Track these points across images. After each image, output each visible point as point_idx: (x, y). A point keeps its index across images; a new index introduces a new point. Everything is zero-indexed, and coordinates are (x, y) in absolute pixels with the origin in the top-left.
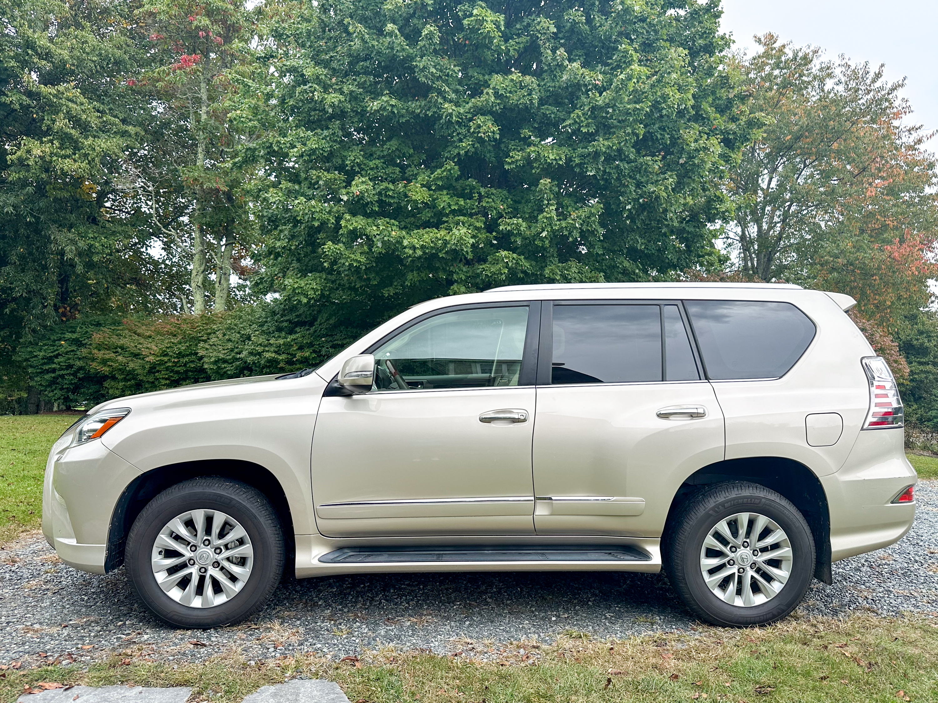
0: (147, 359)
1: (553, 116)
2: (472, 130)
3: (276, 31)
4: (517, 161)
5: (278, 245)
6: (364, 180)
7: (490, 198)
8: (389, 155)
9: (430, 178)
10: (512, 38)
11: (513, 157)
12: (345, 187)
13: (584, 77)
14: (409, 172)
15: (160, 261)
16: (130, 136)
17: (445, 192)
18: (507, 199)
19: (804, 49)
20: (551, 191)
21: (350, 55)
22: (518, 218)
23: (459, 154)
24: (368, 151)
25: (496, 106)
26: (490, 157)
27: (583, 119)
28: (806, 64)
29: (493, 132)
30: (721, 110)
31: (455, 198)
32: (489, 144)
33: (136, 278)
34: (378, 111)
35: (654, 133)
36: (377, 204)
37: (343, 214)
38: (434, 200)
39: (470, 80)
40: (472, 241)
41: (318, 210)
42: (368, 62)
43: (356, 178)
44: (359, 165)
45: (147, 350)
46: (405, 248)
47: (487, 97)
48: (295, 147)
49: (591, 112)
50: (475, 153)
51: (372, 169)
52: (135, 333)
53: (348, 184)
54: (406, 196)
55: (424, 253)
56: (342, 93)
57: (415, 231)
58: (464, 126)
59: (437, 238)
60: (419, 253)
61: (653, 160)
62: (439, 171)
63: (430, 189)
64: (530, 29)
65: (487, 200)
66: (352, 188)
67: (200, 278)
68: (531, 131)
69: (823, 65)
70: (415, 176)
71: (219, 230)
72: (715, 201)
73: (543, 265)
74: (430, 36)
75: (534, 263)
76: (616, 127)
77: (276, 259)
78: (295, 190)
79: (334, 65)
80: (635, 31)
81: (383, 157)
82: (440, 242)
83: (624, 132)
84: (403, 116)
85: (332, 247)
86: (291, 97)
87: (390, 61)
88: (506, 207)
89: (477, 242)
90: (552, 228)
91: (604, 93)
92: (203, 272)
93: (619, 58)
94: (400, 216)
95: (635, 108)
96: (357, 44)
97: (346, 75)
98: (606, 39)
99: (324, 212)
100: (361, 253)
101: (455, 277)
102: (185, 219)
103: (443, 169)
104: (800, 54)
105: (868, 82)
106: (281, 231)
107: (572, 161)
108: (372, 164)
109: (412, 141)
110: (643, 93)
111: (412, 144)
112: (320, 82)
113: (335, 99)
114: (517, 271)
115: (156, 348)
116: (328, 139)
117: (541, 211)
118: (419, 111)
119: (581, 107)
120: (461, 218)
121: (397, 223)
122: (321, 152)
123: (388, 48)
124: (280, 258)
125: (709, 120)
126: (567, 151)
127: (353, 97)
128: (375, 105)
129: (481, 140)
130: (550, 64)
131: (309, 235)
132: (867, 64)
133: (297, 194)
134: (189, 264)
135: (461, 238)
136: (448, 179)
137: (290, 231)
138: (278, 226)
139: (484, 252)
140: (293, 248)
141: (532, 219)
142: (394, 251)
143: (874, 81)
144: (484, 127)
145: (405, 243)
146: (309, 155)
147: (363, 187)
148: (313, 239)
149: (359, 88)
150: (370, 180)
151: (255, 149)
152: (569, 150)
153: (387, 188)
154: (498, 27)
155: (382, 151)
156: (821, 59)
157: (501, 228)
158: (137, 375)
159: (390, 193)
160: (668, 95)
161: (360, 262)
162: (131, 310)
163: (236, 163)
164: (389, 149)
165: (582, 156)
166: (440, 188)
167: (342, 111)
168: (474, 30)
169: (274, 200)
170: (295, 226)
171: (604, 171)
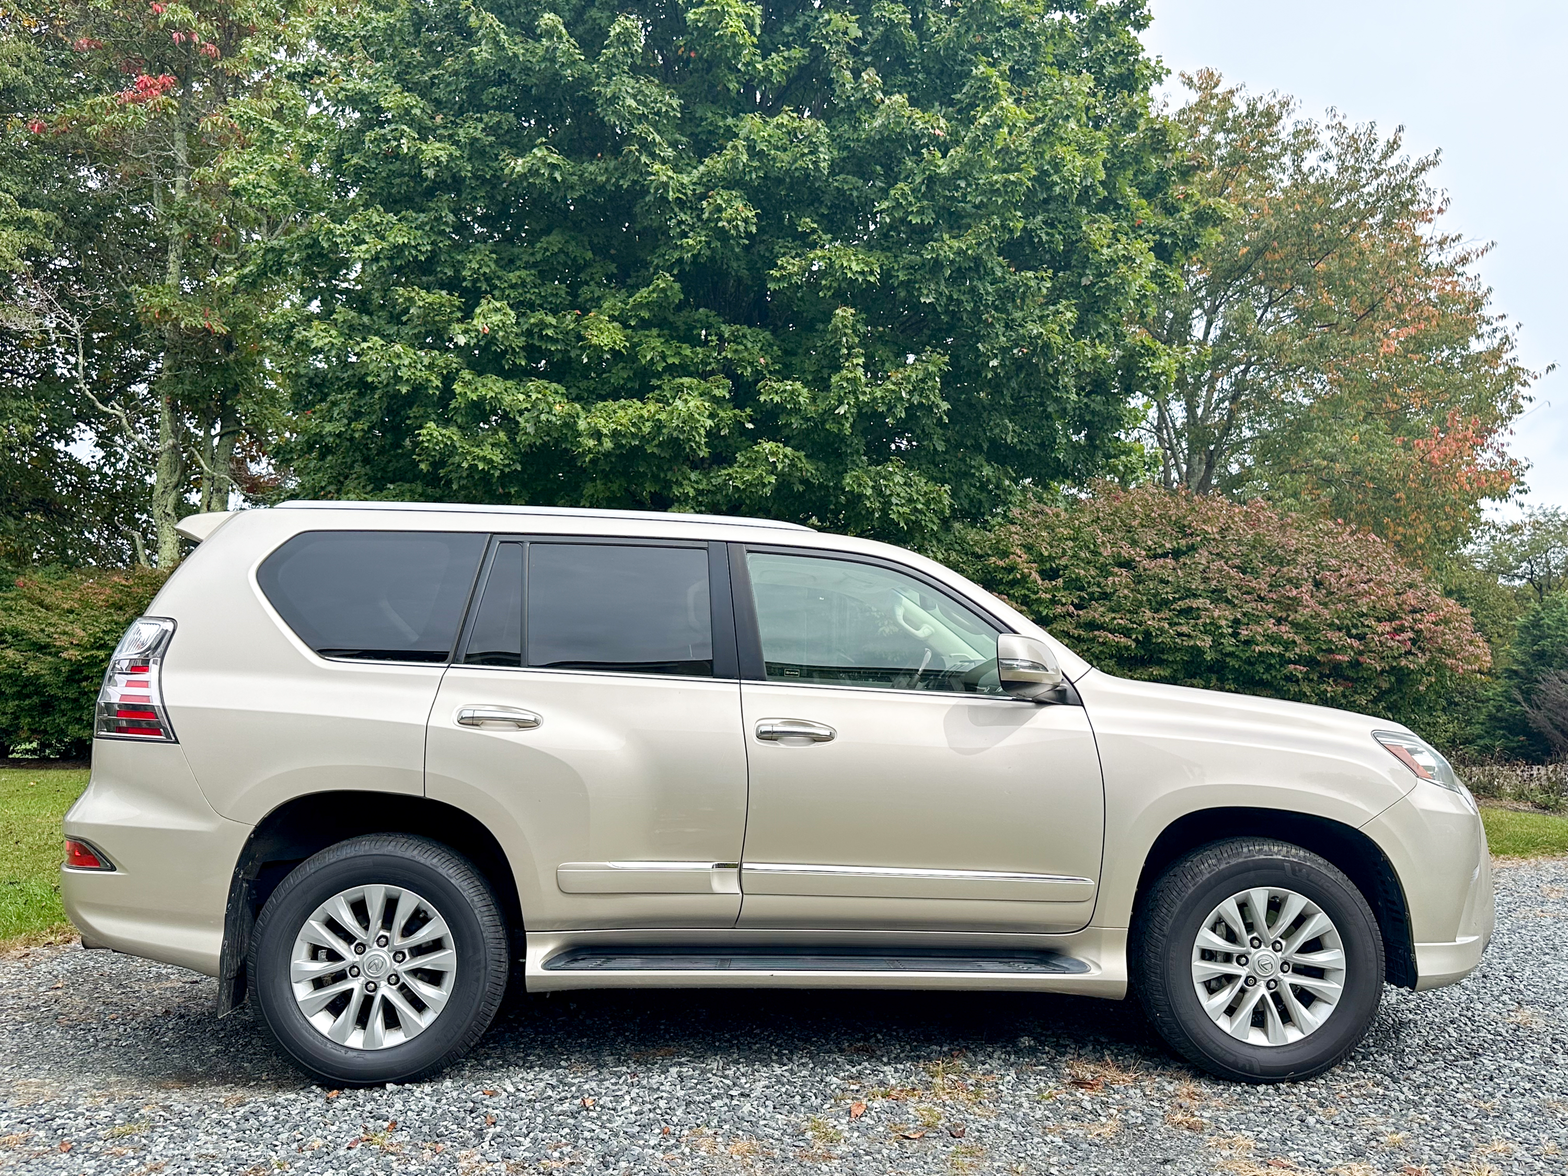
0: (64, 655)
1: (855, 194)
2: (705, 216)
3: (325, 29)
4: (790, 275)
5: (327, 429)
6: (498, 305)
7: (741, 343)
8: (545, 260)
9: (626, 304)
10: (777, 51)
11: (785, 269)
12: (460, 321)
13: (913, 123)
14: (585, 292)
15: (93, 467)
16: (35, 227)
17: (655, 332)
18: (771, 345)
19: (1267, 98)
20: (854, 331)
21: (469, 74)
22: (795, 380)
23: (680, 260)
24: (504, 255)
25: (750, 172)
26: (738, 268)
27: (911, 199)
28: (1269, 125)
29: (746, 220)
30: (1148, 194)
31: (675, 343)
32: (738, 244)
33: (43, 501)
34: (523, 176)
35: (1035, 231)
36: (522, 354)
37: (458, 371)
38: (634, 346)
39: (700, 125)
40: (709, 423)
41: (406, 363)
42: (505, 87)
43: (483, 301)
44: (488, 279)
45: (65, 637)
46: (580, 435)
47: (734, 153)
48: (364, 242)
49: (927, 187)
50: (712, 259)
51: (513, 286)
52: (41, 604)
53: (468, 314)
54: (580, 338)
55: (618, 446)
56: (456, 143)
57: (600, 405)
58: (691, 208)
59: (642, 417)
60: (608, 444)
61: (1036, 278)
62: (644, 292)
63: (626, 326)
64: (810, 34)
65: (734, 346)
66: (475, 322)
67: (171, 499)
68: (816, 222)
69: (1300, 127)
70: (597, 302)
71: (209, 407)
72: (1142, 355)
73: (840, 468)
74: (626, 38)
75: (822, 465)
76: (970, 216)
77: (322, 457)
78: (364, 325)
79: (439, 93)
80: (999, 43)
81: (535, 265)
82: (648, 424)
83: (988, 224)
84: (572, 188)
85: (436, 434)
86: (355, 151)
87: (548, 86)
88: (770, 362)
89: (717, 425)
90: (857, 398)
91: (952, 152)
92: (176, 487)
93: (973, 91)
94: (568, 378)
95: (1008, 180)
96: (483, 53)
97: (461, 112)
98: (947, 57)
99: (419, 366)
100: (493, 445)
101: (676, 491)
102: (141, 389)
103: (651, 288)
104: (1260, 107)
105: (1376, 157)
106: (334, 404)
107: (891, 277)
108: (513, 277)
109: (589, 236)
110: (1019, 154)
111: (590, 243)
112: (412, 120)
113: (442, 153)
114: (792, 480)
115: (83, 634)
116: (427, 228)
117: (838, 368)
118: (604, 179)
119: (907, 177)
120: (686, 380)
121: (562, 390)
122: (414, 252)
123: (544, 59)
124: (330, 458)
125: (1128, 210)
126: (882, 258)
127: (476, 150)
128: (519, 165)
129: (722, 235)
130: (848, 97)
131: (390, 411)
132: (1373, 125)
133: (366, 332)
134: (149, 473)
135: (691, 415)
136: (660, 306)
137: (352, 404)
138: (327, 395)
139: (729, 446)
140: (357, 435)
141: (820, 384)
142: (557, 442)
143: (1385, 157)
144: (730, 211)
145: (582, 425)
146: (391, 259)
147: (496, 318)
148: (398, 419)
149: (487, 135)
150: (511, 307)
151: (283, 250)
152: (887, 257)
153: (542, 322)
154: (750, 28)
155: (533, 254)
156: (1294, 117)
157: (762, 399)
158: (45, 686)
159: (550, 332)
160: (1063, 159)
161: (491, 461)
162: (34, 561)
163: (245, 276)
164: (546, 250)
165: (910, 267)
166: (645, 324)
167: (453, 176)
168: (705, 33)
169: (320, 343)
170: (361, 395)
171: (950, 298)
